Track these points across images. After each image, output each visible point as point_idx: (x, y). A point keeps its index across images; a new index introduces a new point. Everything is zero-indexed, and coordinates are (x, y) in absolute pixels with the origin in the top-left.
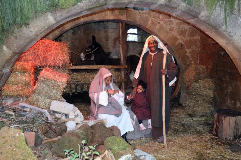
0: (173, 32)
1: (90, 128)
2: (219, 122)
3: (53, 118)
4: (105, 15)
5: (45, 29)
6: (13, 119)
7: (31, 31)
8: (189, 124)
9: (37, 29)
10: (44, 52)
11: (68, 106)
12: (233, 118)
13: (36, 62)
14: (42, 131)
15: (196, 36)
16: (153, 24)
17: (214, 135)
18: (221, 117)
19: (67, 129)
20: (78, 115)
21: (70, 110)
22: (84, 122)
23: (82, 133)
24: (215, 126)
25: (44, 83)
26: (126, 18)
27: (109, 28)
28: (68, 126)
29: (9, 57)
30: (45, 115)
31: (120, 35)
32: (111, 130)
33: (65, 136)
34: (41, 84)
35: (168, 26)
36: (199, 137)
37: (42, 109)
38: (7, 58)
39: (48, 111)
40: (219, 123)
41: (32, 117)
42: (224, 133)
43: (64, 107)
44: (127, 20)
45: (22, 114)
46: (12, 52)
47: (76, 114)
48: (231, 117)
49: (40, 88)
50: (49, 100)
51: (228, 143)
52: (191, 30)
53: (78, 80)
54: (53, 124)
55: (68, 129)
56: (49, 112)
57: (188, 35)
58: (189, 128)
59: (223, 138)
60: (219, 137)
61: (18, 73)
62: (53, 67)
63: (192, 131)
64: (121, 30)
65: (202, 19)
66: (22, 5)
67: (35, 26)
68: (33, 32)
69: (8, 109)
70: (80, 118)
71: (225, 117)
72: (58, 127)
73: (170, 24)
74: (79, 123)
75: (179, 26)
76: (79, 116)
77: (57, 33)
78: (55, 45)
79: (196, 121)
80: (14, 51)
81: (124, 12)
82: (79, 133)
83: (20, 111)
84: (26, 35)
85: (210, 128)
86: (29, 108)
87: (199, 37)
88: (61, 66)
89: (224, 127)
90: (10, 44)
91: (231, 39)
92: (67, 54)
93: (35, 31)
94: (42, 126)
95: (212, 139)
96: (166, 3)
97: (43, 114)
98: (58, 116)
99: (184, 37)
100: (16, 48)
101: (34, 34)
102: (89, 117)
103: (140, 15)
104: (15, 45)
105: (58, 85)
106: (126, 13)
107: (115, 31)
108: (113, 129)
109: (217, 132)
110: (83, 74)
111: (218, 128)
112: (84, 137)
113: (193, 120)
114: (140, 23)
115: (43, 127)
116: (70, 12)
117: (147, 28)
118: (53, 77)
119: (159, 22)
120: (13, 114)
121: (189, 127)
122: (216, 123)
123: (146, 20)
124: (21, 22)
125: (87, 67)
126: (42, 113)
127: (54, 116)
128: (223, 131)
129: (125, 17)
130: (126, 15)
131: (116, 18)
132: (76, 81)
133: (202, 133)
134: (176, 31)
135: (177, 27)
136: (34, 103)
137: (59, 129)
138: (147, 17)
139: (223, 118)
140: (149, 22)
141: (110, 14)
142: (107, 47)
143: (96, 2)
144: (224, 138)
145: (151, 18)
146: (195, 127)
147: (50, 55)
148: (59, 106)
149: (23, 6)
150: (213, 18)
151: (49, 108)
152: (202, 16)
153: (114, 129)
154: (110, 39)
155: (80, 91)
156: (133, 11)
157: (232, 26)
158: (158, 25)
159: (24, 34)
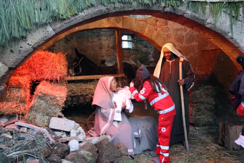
0: (170, 39)
1: (94, 146)
2: (225, 131)
3: (53, 137)
4: (101, 23)
5: (44, 41)
6: (12, 144)
7: (29, 44)
8: (192, 134)
9: (35, 41)
10: (40, 65)
11: (69, 123)
12: (239, 126)
13: (32, 75)
14: (44, 155)
15: (194, 43)
16: (150, 31)
17: (220, 145)
18: (227, 127)
19: (69, 149)
20: (80, 133)
21: (71, 127)
22: (87, 139)
23: (88, 154)
24: (221, 136)
25: (42, 99)
26: (122, 26)
27: (103, 36)
28: (70, 146)
29: (4, 74)
30: (46, 136)
31: (116, 43)
32: (118, 148)
33: (69, 157)
34: (39, 100)
35: (165, 32)
36: (205, 148)
37: (40, 127)
38: (3, 75)
39: (47, 129)
40: (225, 133)
41: (33, 139)
42: (231, 143)
43: (65, 124)
44: (124, 28)
45: (21, 136)
46: (7, 67)
47: (78, 131)
48: (237, 126)
49: (37, 104)
50: (47, 117)
51: (235, 153)
52: (188, 36)
53: (74, 92)
54: (54, 144)
55: (71, 150)
56: (48, 131)
57: (186, 41)
58: (193, 139)
59: (230, 147)
60: (226, 148)
61: (12, 89)
62: (51, 80)
63: (197, 142)
64: (117, 38)
65: (207, 26)
66: (19, 16)
67: (33, 38)
68: (31, 45)
69: (5, 132)
70: (83, 136)
71: (231, 126)
72: (60, 148)
73: (167, 31)
74: (81, 141)
75: (176, 33)
76: (82, 134)
77: (51, 43)
78: (52, 57)
79: (199, 130)
80: (10, 66)
81: (121, 20)
82: (85, 155)
83: (18, 132)
84: (23, 48)
85: (215, 138)
86: (26, 127)
87: (197, 43)
88: (58, 79)
89: (230, 137)
90: (6, 59)
91: (238, 46)
92: (64, 66)
93: (33, 44)
94: (44, 149)
95: (219, 150)
96: (171, 11)
97: (44, 135)
98: (58, 134)
99: (182, 43)
100: (12, 64)
101: (32, 47)
102: (90, 132)
103: (136, 22)
104: (11, 60)
105: (57, 100)
106: (122, 20)
107: (108, 39)
108: (119, 147)
109: (223, 142)
110: (79, 84)
111: (225, 138)
112: (91, 159)
113: (195, 129)
114: (137, 30)
115: (46, 151)
116: (71, 22)
117: (144, 35)
118: (51, 92)
119: (156, 29)
120: (11, 137)
121: (193, 137)
122: (222, 133)
123: (143, 28)
124: (18, 35)
125: (84, 78)
126: (42, 134)
127: (54, 135)
128: (229, 141)
129: (122, 24)
130: (122, 23)
131: (112, 26)
132: (72, 93)
133: (207, 144)
134: (173, 37)
135: (175, 34)
136: (31, 121)
137: (61, 150)
138: (143, 24)
139: (229, 127)
140: (146, 29)
141: (106, 22)
142: (101, 55)
143: (98, 11)
144: (232, 148)
145: (148, 25)
146: (199, 137)
147: (46, 67)
148: (59, 123)
149: (19, 18)
150: (219, 25)
151: (48, 126)
152: (208, 24)
153: (121, 147)
154: (104, 47)
155: (76, 103)
156: (130, 19)
157: (238, 33)
158: (155, 32)
159: (21, 47)
